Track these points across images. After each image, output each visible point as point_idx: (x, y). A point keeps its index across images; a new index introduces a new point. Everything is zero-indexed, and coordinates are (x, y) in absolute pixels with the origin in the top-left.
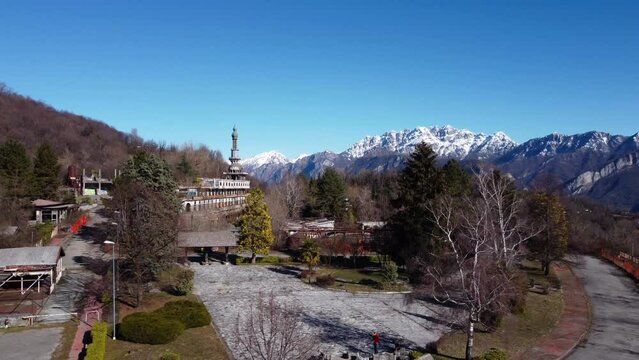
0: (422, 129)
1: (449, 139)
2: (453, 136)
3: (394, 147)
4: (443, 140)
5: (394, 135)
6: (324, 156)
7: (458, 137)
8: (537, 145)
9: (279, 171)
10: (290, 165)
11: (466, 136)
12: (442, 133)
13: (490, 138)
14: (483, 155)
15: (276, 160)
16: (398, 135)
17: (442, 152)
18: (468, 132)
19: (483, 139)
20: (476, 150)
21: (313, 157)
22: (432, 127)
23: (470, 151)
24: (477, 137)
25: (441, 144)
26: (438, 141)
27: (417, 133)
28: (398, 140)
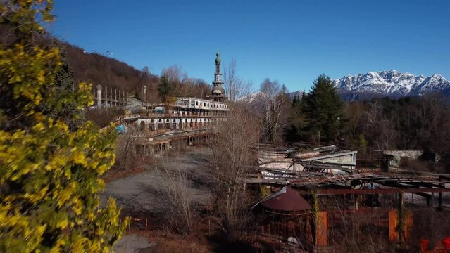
0: (373, 73)
1: (394, 80)
2: (397, 78)
3: (350, 87)
4: (390, 81)
5: (350, 78)
6: (296, 94)
7: (402, 79)
11: (409, 78)
12: (388, 77)
13: (429, 78)
14: (423, 92)
15: (262, 98)
16: (353, 78)
17: (389, 90)
18: (410, 75)
19: (423, 80)
20: (416, 89)
22: (381, 72)
23: (412, 90)
24: (418, 78)
25: (388, 84)
26: (386, 83)
27: (368, 77)
28: (353, 82)
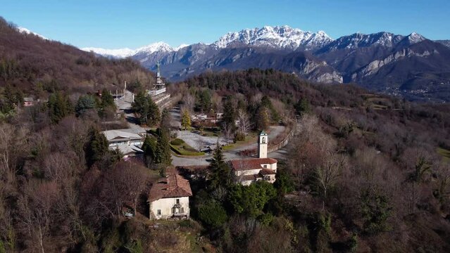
0: (268, 28)
1: (286, 35)
2: (289, 33)
3: (248, 41)
4: (282, 36)
5: (248, 32)
6: (198, 46)
7: (293, 34)
8: (345, 41)
9: (166, 57)
10: (174, 52)
11: (298, 33)
12: (282, 31)
13: (314, 35)
14: (309, 47)
15: (163, 49)
16: (251, 32)
17: (281, 45)
18: (300, 31)
19: (310, 36)
20: (304, 44)
21: (190, 47)
22: (275, 27)
23: (301, 44)
24: (306, 34)
25: (281, 39)
26: (279, 37)
27: (264, 31)
28: (251, 35)
